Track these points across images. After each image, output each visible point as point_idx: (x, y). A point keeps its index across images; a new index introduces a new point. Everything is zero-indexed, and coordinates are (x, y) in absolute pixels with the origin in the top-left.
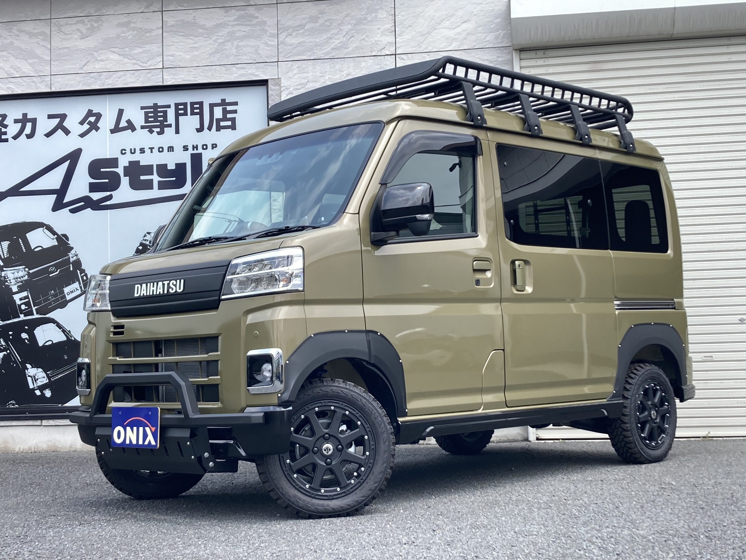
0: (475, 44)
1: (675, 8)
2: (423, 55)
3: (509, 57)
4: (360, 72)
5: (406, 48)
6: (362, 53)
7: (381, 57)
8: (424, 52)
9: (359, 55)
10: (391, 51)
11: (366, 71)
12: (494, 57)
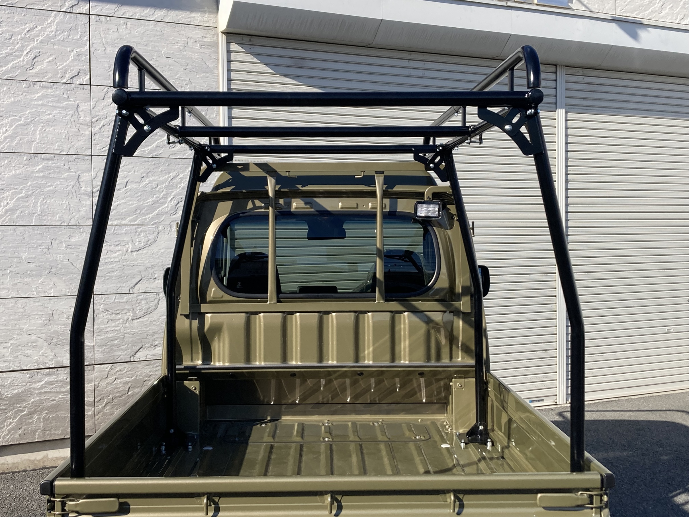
0: (179, 18)
1: (382, 20)
2: (122, 21)
3: (215, 39)
4: (46, 28)
5: (102, 9)
6: (50, 6)
7: (72, 15)
8: (123, 16)
9: (44, 8)
10: (84, 10)
11: (53, 28)
12: (199, 36)
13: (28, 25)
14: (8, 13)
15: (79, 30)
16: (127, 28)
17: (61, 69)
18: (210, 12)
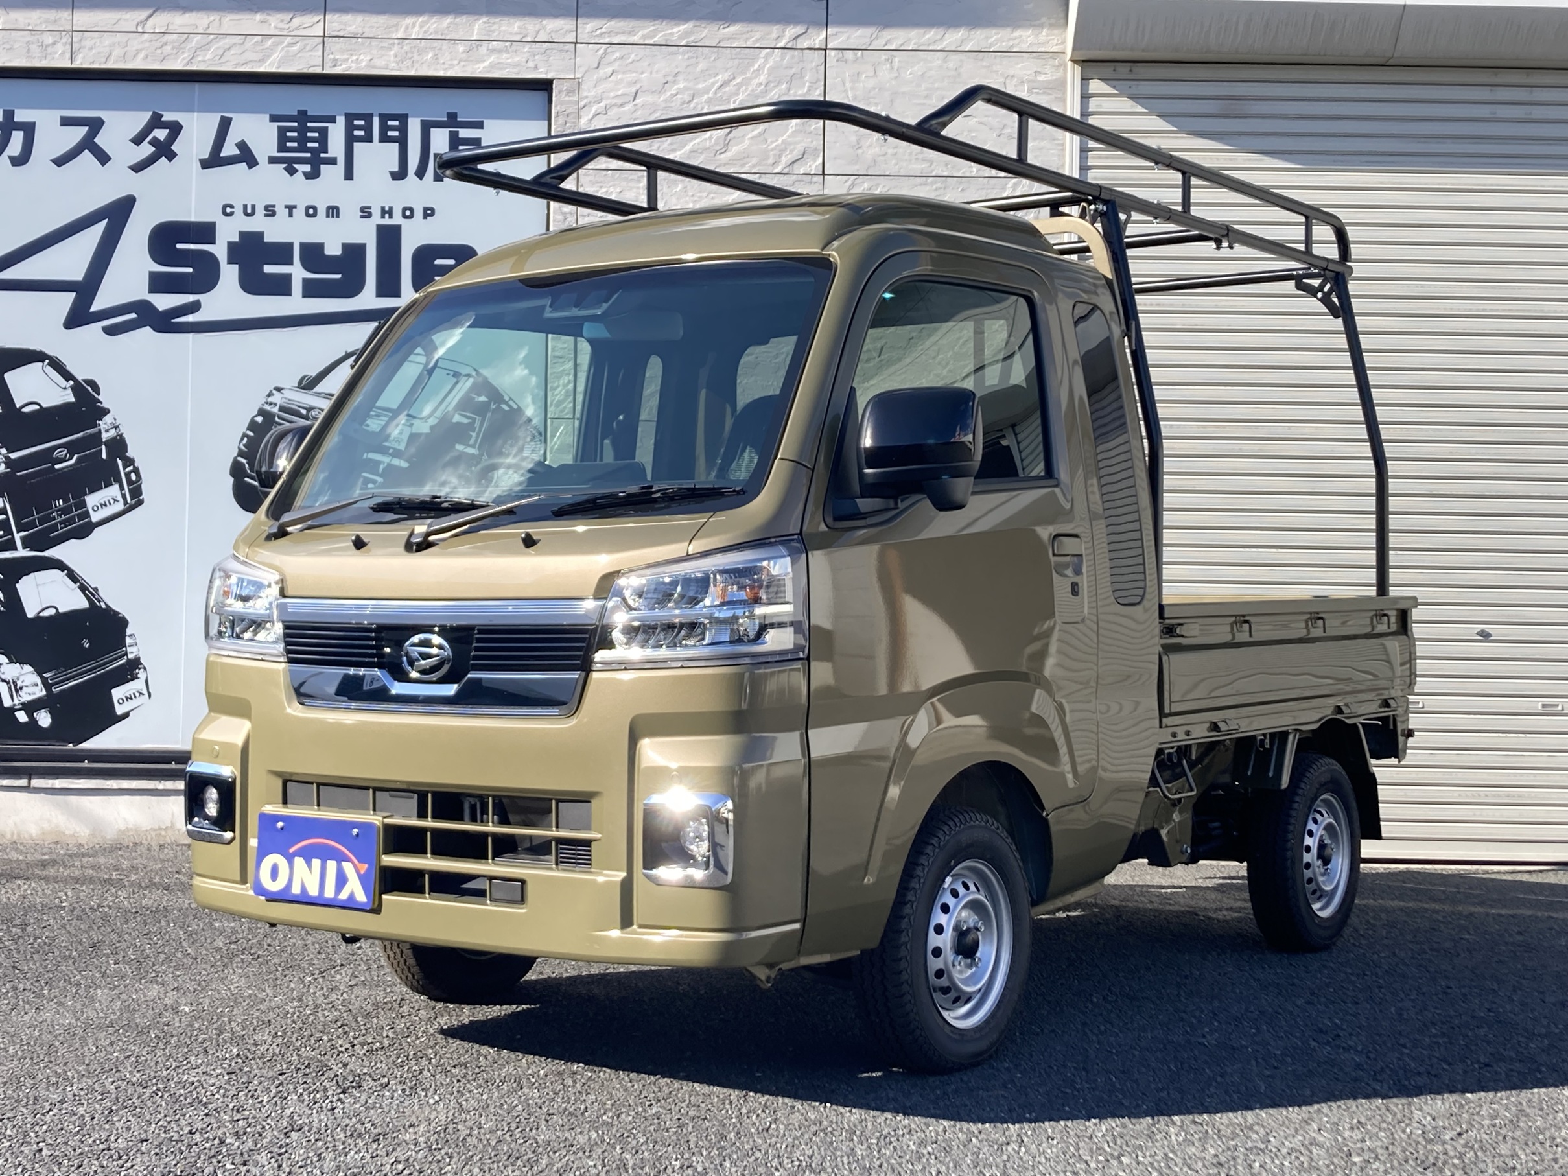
0: (990, 41)
1: (1405, 6)
2: (884, 56)
3: (1059, 74)
4: (751, 79)
5: (848, 38)
6: (757, 40)
7: (796, 52)
8: (886, 48)
9: (749, 44)
10: (817, 41)
11: (762, 78)
12: (1029, 72)
13: (720, 77)
14: (688, 59)
15: (807, 78)
16: (892, 68)
17: (772, 150)
18: (1051, 26)
